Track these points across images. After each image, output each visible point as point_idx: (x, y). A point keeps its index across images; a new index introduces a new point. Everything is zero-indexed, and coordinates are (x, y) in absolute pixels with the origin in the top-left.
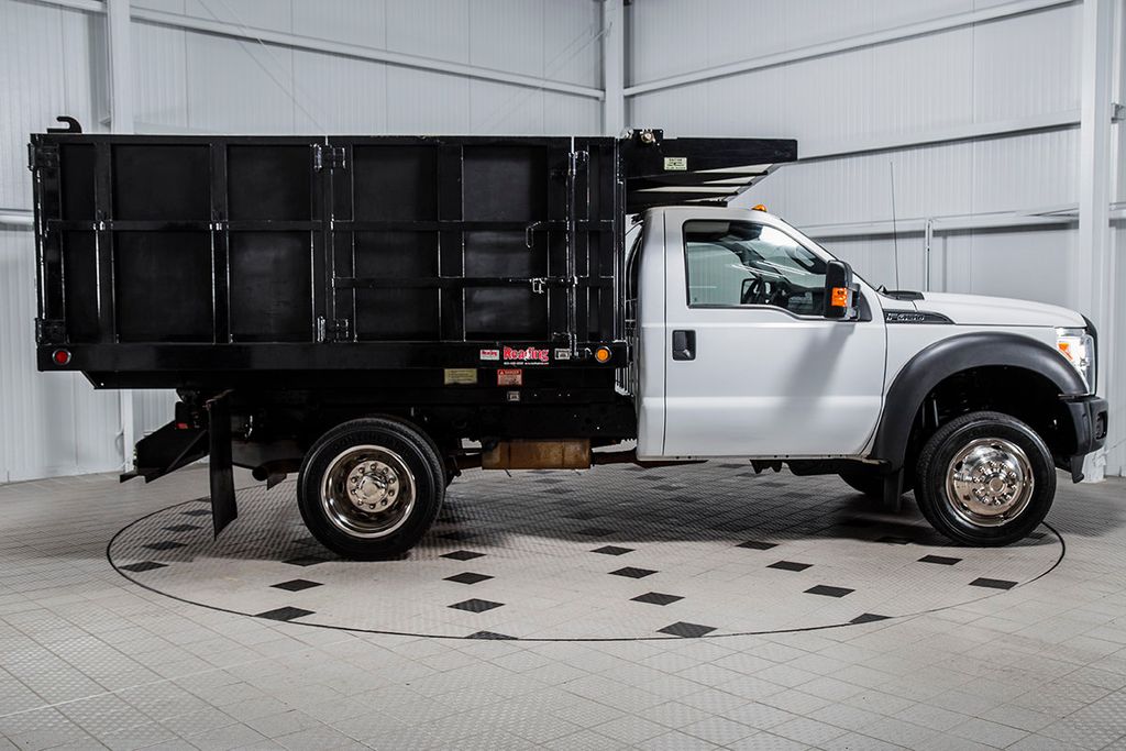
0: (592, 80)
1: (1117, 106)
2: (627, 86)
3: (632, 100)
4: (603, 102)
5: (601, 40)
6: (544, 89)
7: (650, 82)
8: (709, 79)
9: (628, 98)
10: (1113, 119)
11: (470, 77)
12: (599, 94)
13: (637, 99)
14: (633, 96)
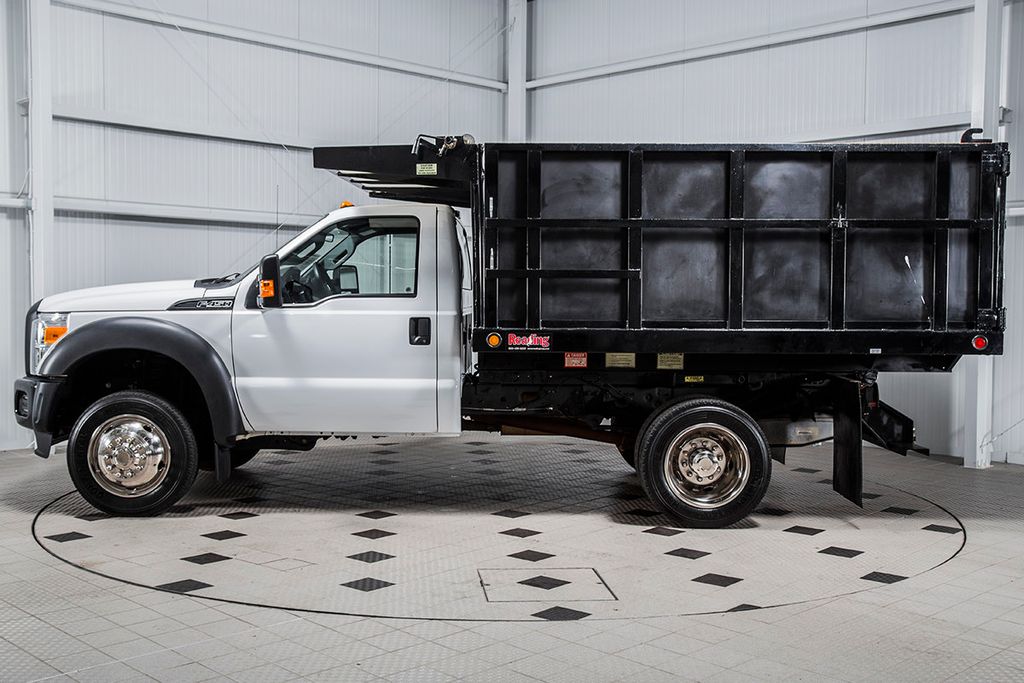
0: (495, 73)
1: (1005, 110)
2: (529, 80)
3: (533, 92)
4: (505, 94)
5: (504, 34)
6: (450, 80)
7: (551, 76)
8: (609, 75)
9: (530, 91)
10: (1000, 122)
11: (379, 67)
12: (502, 86)
13: (538, 92)
14: (534, 89)
